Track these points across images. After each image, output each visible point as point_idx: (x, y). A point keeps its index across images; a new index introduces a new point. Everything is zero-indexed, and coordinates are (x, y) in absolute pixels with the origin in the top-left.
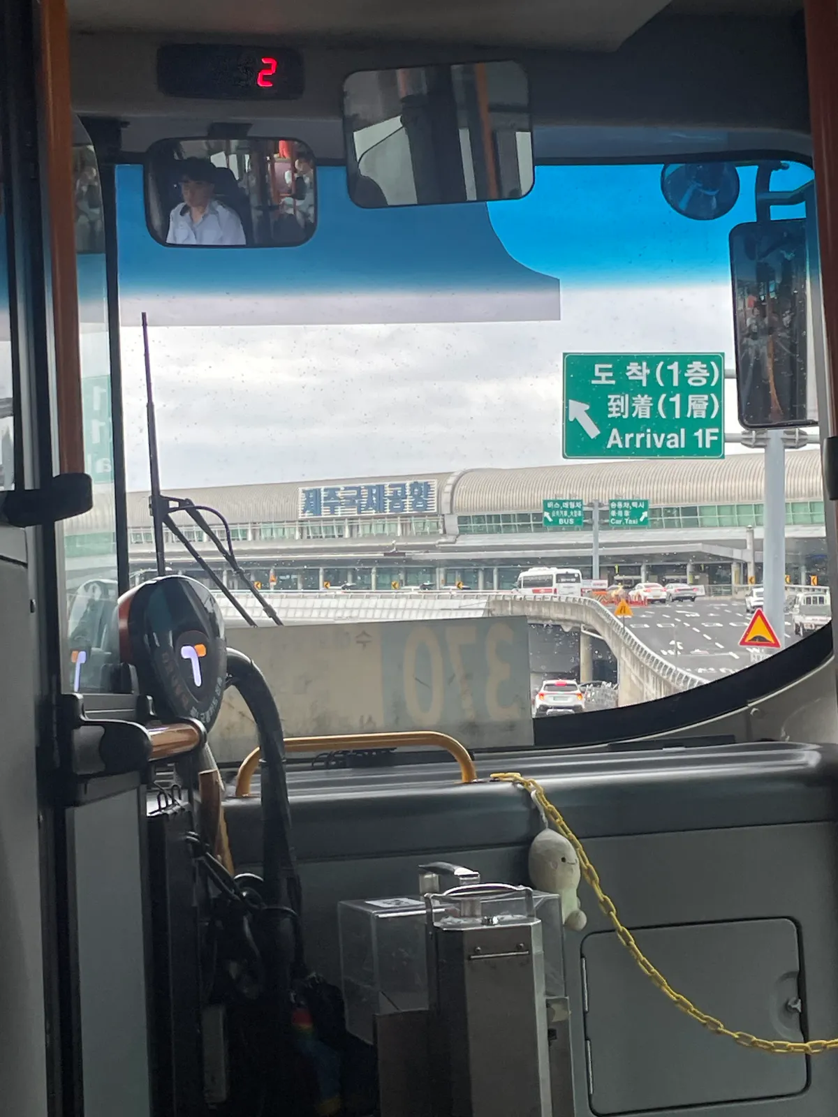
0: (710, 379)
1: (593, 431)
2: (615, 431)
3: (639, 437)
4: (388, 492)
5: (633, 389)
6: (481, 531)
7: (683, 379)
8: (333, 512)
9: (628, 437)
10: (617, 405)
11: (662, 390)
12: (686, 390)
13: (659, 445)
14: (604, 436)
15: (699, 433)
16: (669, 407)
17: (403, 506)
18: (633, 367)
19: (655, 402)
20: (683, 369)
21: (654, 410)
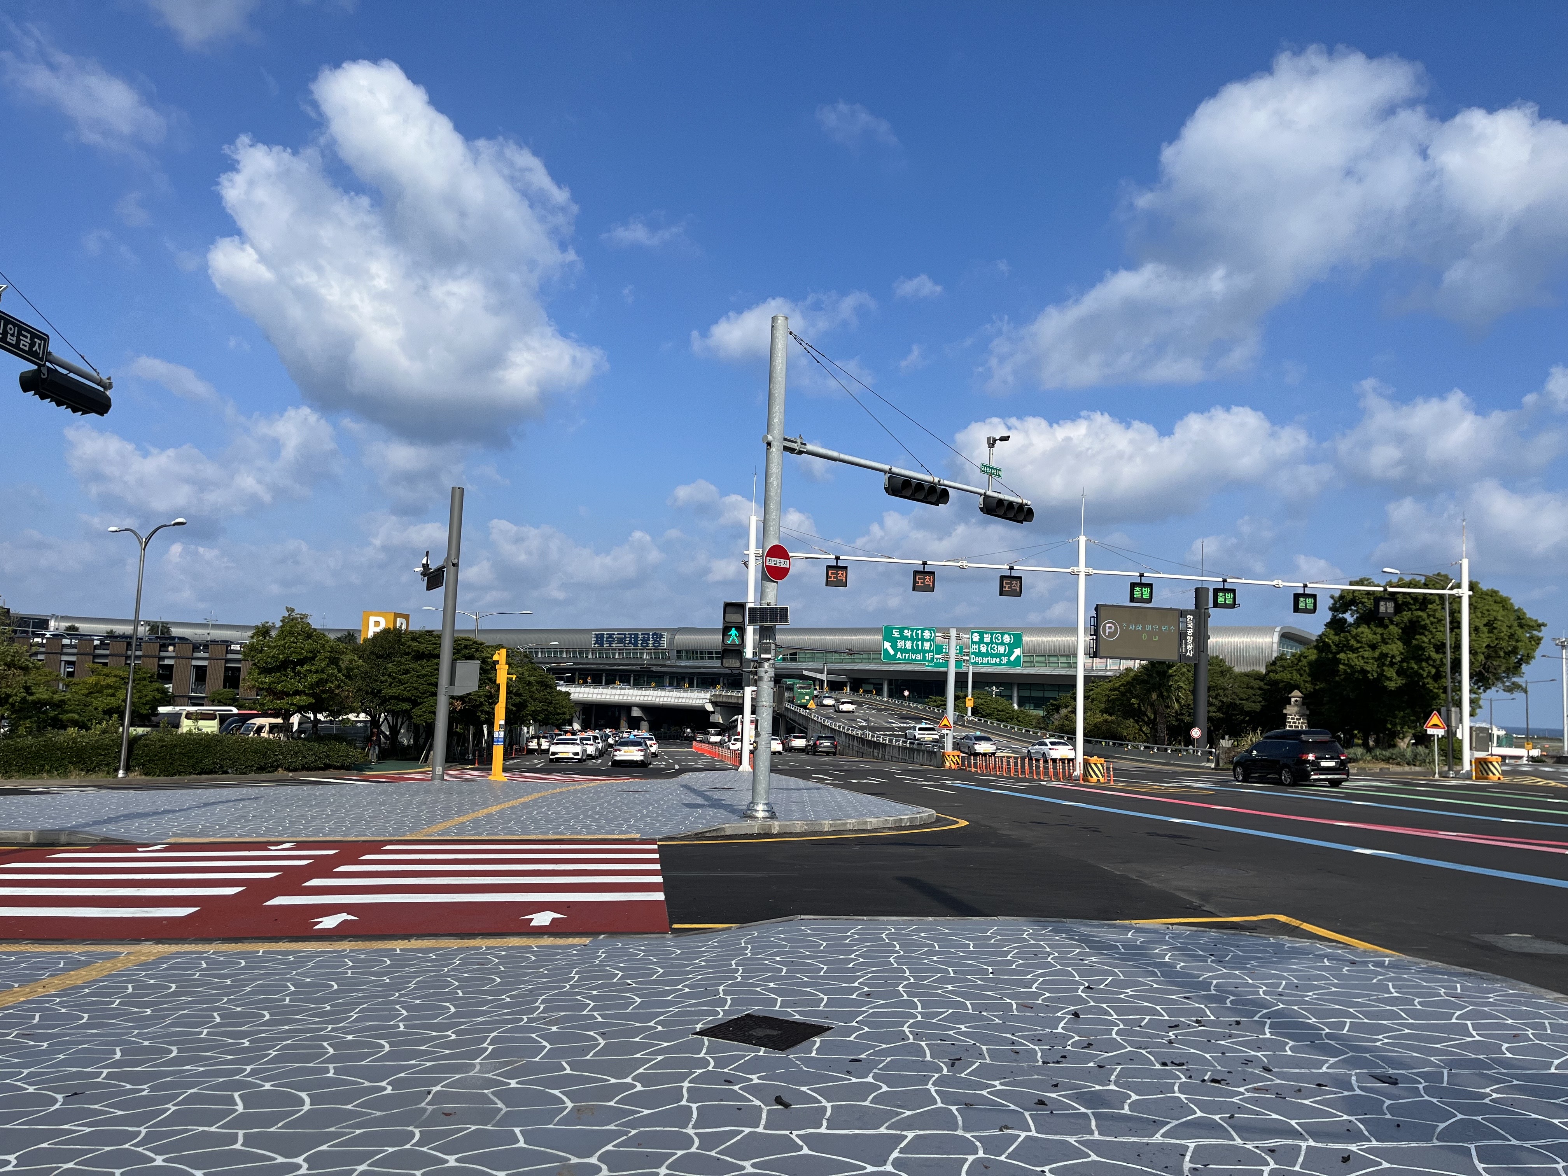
0: (931, 636)
1: (892, 652)
2: (899, 653)
3: (907, 655)
4: (640, 637)
5: (906, 639)
6: (688, 658)
7: (922, 636)
8: (610, 646)
9: (904, 655)
10: (901, 643)
11: (915, 639)
12: (923, 640)
13: (914, 658)
14: (896, 654)
15: (927, 655)
16: (917, 645)
17: (648, 644)
18: (906, 631)
19: (913, 643)
20: (922, 633)
21: (912, 646)
